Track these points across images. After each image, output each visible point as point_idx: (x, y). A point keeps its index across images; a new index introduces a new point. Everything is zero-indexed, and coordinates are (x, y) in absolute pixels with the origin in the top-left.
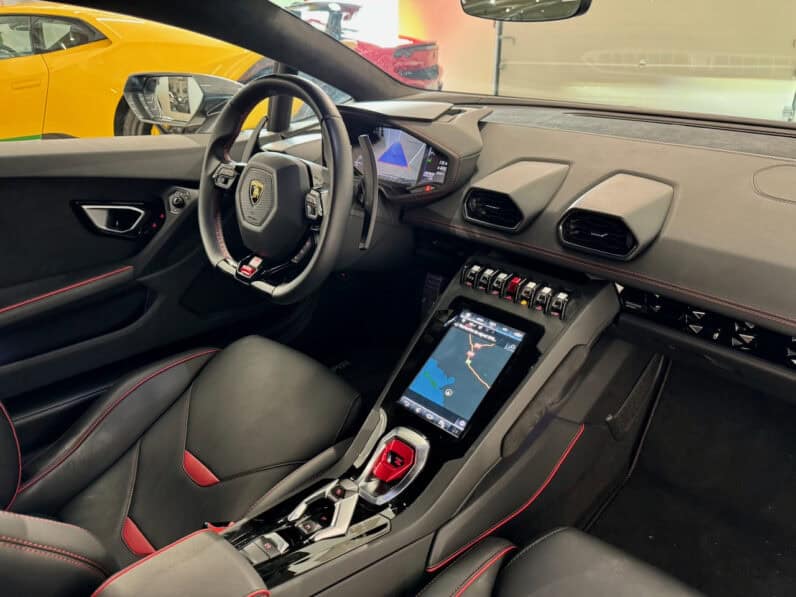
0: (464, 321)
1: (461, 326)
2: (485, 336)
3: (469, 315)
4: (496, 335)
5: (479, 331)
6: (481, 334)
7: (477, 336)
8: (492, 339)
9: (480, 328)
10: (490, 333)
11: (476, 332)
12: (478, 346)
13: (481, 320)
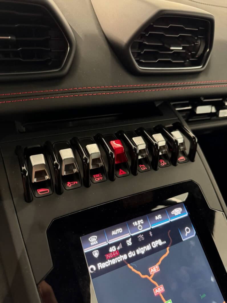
0: (96, 254)
1: (102, 266)
2: (148, 248)
3: (93, 239)
4: (157, 233)
5: (133, 248)
6: (141, 251)
7: (138, 257)
8: (159, 242)
9: (129, 243)
10: (148, 238)
11: (131, 254)
12: (154, 270)
13: (120, 230)
